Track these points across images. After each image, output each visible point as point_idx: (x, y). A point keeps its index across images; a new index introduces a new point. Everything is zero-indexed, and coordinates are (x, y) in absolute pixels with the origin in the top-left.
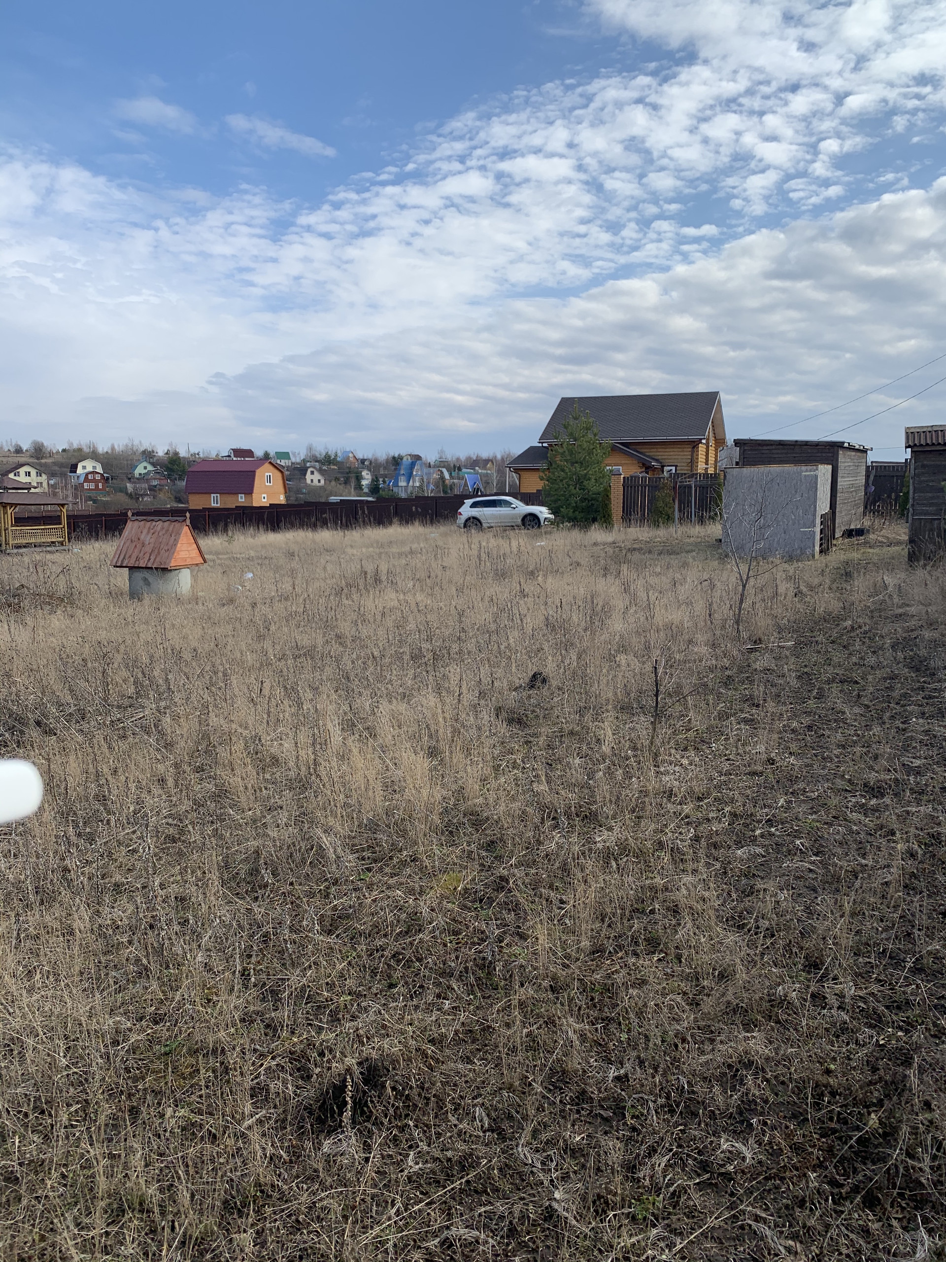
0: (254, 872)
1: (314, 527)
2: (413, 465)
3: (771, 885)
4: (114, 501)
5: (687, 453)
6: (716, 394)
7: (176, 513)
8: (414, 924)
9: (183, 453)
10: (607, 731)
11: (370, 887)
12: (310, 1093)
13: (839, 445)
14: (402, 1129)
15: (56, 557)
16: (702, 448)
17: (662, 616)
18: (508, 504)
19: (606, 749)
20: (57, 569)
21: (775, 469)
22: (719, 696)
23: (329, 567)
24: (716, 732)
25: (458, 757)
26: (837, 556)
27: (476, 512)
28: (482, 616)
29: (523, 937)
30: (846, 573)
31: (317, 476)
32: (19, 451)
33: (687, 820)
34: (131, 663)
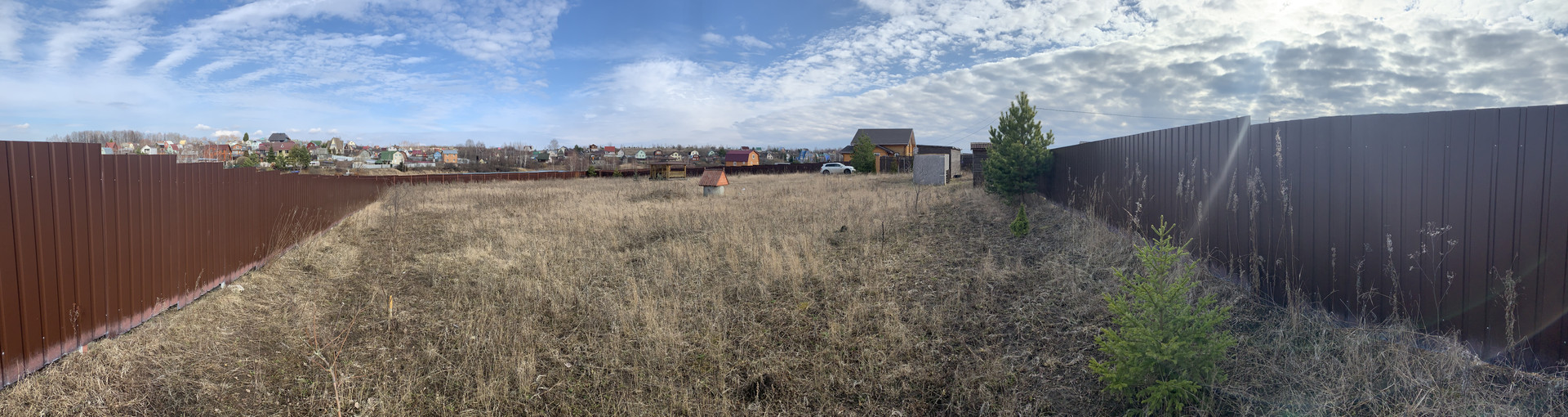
0: (735, 295)
1: (768, 173)
2: (805, 153)
3: (918, 304)
4: (701, 164)
5: (902, 149)
6: (912, 129)
7: (721, 167)
8: (789, 321)
9: (725, 148)
10: (867, 247)
11: (775, 305)
12: (746, 384)
13: (951, 148)
14: (777, 403)
15: (682, 182)
16: (908, 147)
17: (891, 205)
18: (839, 165)
19: (866, 254)
20: (681, 185)
21: (931, 155)
22: (908, 233)
23: (772, 188)
24: (906, 246)
25: (811, 258)
26: (951, 184)
27: (827, 168)
28: (827, 205)
29: (827, 328)
30: (953, 190)
31: (771, 156)
32: (674, 148)
33: (892, 281)
34: (701, 218)
